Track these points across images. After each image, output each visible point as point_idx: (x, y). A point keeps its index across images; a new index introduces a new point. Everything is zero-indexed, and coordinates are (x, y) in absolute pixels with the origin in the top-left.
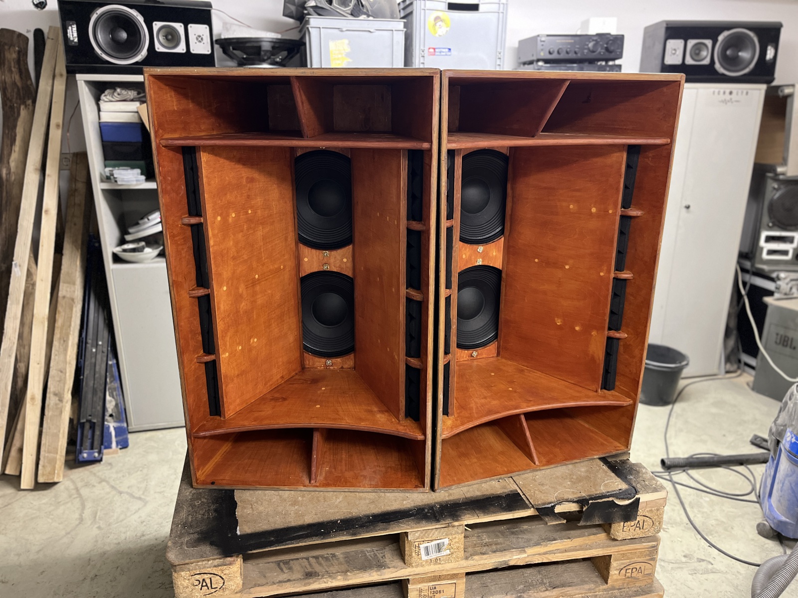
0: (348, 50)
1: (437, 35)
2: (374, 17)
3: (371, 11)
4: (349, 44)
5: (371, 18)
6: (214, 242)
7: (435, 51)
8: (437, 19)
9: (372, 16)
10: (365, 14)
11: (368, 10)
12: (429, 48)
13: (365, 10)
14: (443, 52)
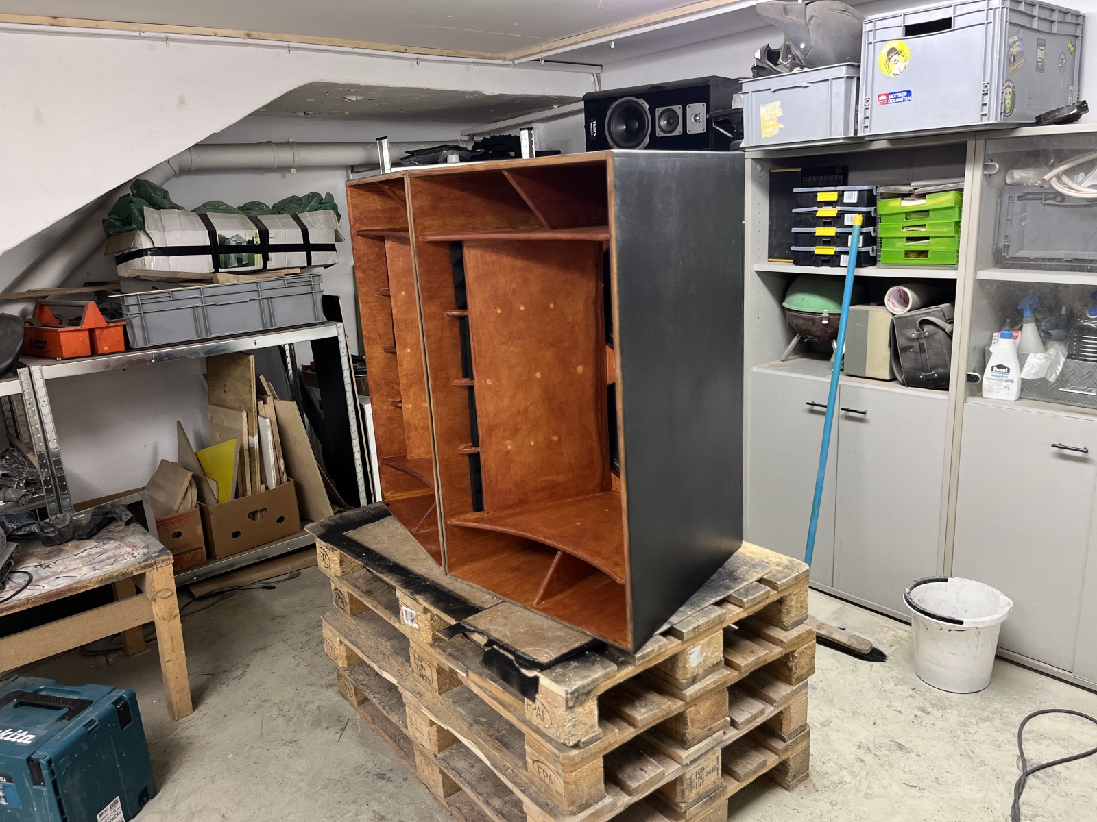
0: (779, 113)
1: (891, 75)
2: (810, 68)
3: (804, 60)
4: (781, 106)
5: (806, 69)
6: (397, 311)
7: (888, 98)
8: (892, 51)
9: (806, 67)
10: (797, 65)
11: (800, 61)
12: (880, 96)
13: (797, 62)
14: (900, 97)
